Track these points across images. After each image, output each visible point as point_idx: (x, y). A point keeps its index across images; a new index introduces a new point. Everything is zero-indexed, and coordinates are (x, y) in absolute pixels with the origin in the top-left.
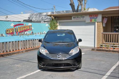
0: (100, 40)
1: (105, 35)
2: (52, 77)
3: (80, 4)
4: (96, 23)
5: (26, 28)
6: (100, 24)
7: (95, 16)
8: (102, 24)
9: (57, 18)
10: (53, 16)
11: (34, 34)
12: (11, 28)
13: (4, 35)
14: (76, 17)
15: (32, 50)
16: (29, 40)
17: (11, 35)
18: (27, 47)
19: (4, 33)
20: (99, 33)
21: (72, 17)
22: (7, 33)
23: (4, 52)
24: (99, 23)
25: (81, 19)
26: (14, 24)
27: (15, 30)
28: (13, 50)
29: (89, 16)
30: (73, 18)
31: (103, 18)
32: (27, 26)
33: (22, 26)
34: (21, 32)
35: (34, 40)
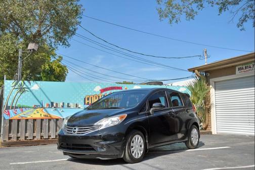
9: (208, 74)
10: (198, 70)
12: (95, 94)
19: (80, 103)
22: (86, 103)
26: (101, 87)
30: (239, 69)
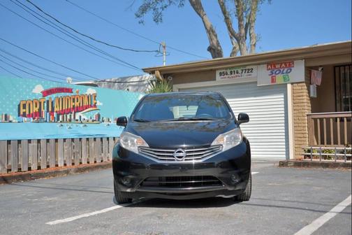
0: (302, 135)
1: (318, 121)
2: (159, 217)
3: (238, 48)
4: (289, 86)
5: (80, 100)
6: (300, 88)
7: (283, 65)
8: (306, 87)
9: (171, 79)
10: (160, 71)
11: (103, 121)
12: (34, 98)
13: (11, 119)
14: (229, 71)
15: (97, 167)
16: (88, 139)
17: (34, 119)
18: (81, 160)
19: (11, 113)
20: (298, 114)
21: (218, 73)
22: (22, 113)
23: (10, 170)
24: (297, 87)
25: (244, 77)
26: (43, 86)
27: (46, 105)
28: (39, 168)
29: (266, 65)
30: (221, 74)
31: (309, 70)
32: (83, 97)
33: (68, 94)
34: (63, 112)
35: (103, 140)
